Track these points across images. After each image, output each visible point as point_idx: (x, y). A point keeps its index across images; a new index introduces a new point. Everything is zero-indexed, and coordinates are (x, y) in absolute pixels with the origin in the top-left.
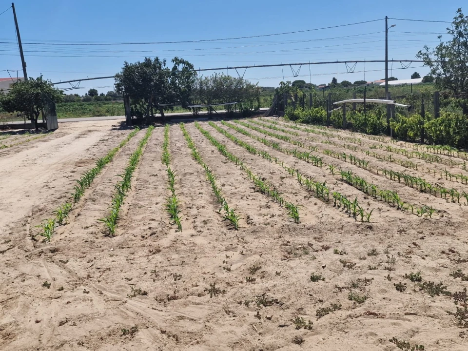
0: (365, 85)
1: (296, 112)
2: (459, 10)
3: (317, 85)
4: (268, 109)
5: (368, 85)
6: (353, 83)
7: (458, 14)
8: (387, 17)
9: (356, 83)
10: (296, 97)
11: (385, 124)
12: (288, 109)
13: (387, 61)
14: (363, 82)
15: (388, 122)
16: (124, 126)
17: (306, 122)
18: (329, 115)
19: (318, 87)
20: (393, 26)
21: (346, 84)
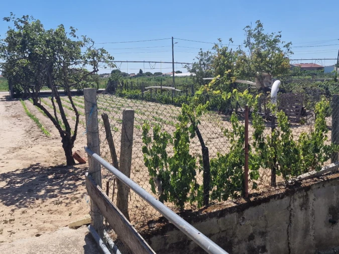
0: (161, 76)
1: (123, 92)
2: (201, 49)
3: (129, 74)
4: (104, 89)
5: (163, 75)
6: (153, 74)
7: (200, 51)
8: (173, 38)
9: (155, 73)
10: (123, 83)
11: (171, 99)
12: (118, 90)
13: (173, 63)
14: (160, 74)
15: (173, 98)
16: (8, 99)
17: (130, 98)
18: (143, 94)
19: (130, 75)
20: (176, 43)
21: (149, 74)
